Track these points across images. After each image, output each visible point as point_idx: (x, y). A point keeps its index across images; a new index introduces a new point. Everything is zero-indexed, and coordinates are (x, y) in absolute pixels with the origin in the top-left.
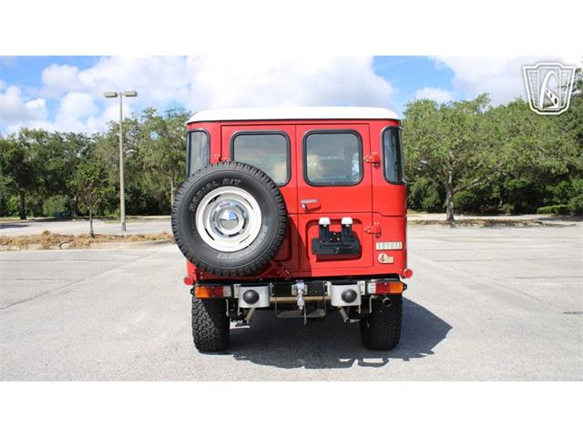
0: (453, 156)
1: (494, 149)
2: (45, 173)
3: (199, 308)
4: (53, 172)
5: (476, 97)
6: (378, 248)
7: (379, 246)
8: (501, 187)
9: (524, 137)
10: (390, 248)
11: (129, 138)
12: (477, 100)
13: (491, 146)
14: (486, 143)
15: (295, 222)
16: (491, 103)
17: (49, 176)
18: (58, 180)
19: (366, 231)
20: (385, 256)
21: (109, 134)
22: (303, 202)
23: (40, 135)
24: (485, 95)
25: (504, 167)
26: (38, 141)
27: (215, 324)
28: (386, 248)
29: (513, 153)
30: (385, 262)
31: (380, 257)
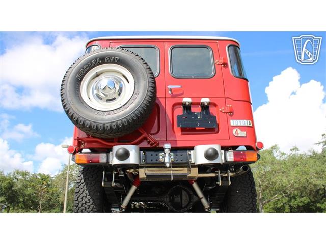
0: (260, 182)
1: (285, 175)
2: (24, 195)
3: (81, 186)
4: (29, 195)
5: (271, 147)
6: (232, 124)
7: (233, 123)
8: (290, 206)
9: (301, 167)
10: (242, 125)
11: (74, 175)
12: (272, 148)
13: (283, 173)
14: (279, 171)
15: (163, 104)
16: (280, 150)
17: (26, 197)
18: (32, 200)
19: (221, 111)
20: (239, 131)
21: (63, 171)
22: (169, 87)
23: (25, 174)
24: (276, 145)
25: (292, 186)
26: (23, 177)
27: (93, 200)
28: (239, 125)
29: (297, 176)
30: (239, 135)
31: (234, 131)
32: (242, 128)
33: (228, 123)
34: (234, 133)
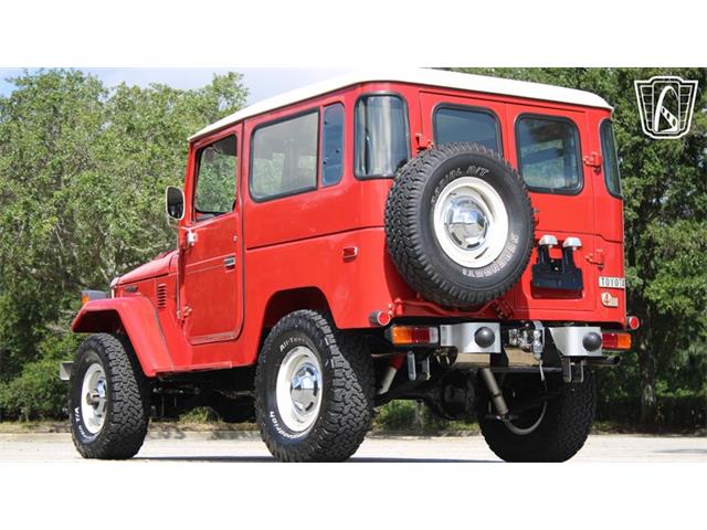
6: (601, 285)
7: (603, 282)
10: (614, 286)
19: (588, 260)
20: (609, 296)
28: (611, 285)
30: (609, 304)
31: (604, 296)
32: (614, 291)
33: (596, 281)
34: (603, 299)
